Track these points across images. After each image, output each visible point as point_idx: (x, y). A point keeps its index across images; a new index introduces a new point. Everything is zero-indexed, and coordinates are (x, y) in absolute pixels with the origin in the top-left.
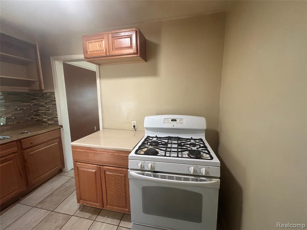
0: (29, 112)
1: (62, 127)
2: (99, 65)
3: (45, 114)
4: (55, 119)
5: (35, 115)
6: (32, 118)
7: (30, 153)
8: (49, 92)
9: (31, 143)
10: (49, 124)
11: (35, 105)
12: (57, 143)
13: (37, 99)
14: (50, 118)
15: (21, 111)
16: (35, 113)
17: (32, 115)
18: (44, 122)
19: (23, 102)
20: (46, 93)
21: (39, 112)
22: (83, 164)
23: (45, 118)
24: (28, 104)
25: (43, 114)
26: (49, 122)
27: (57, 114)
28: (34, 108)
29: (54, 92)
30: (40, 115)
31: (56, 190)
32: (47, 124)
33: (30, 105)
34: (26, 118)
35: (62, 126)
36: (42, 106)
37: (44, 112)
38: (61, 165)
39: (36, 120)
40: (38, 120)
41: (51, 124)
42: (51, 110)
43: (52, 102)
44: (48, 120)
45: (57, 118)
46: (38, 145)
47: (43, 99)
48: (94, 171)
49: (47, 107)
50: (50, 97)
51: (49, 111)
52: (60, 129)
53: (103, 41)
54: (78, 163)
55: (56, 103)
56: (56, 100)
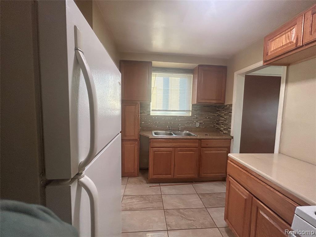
0: (214, 121)
1: (233, 139)
2: (288, 65)
3: (223, 124)
4: (229, 129)
5: (217, 124)
6: (215, 126)
7: (206, 152)
8: (228, 105)
9: (207, 145)
10: (224, 133)
11: (218, 115)
12: (225, 152)
13: (220, 110)
14: (225, 127)
15: (209, 120)
16: (217, 122)
17: (215, 123)
18: (221, 131)
19: (211, 112)
20: (226, 106)
21: (219, 121)
22: (235, 181)
23: (222, 127)
24: (214, 114)
25: (221, 123)
26: (225, 132)
27: (231, 125)
28: (217, 118)
29: (232, 104)
30: (219, 124)
31: (214, 193)
32: (223, 133)
33: (215, 115)
34: (211, 125)
35: (233, 137)
36: (222, 117)
37: (222, 122)
38: (225, 174)
39: (217, 128)
40: (218, 129)
41: (226, 133)
42: (227, 121)
43: (229, 113)
44: (224, 129)
45: (230, 128)
46: (211, 147)
47: (224, 110)
48: (245, 198)
49: (225, 118)
50: (228, 109)
51: (226, 121)
52: (231, 139)
53: (294, 30)
54: (230, 177)
55: (231, 114)
56: (232, 111)
